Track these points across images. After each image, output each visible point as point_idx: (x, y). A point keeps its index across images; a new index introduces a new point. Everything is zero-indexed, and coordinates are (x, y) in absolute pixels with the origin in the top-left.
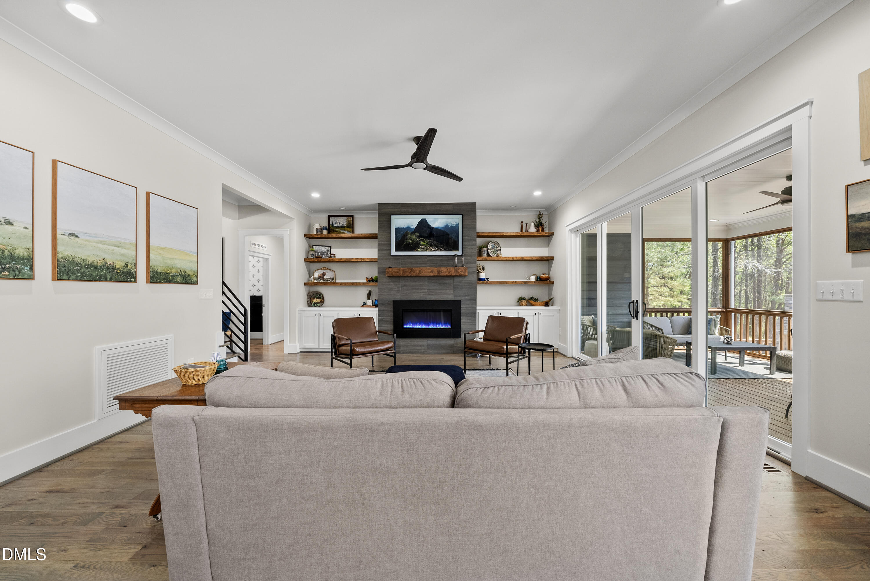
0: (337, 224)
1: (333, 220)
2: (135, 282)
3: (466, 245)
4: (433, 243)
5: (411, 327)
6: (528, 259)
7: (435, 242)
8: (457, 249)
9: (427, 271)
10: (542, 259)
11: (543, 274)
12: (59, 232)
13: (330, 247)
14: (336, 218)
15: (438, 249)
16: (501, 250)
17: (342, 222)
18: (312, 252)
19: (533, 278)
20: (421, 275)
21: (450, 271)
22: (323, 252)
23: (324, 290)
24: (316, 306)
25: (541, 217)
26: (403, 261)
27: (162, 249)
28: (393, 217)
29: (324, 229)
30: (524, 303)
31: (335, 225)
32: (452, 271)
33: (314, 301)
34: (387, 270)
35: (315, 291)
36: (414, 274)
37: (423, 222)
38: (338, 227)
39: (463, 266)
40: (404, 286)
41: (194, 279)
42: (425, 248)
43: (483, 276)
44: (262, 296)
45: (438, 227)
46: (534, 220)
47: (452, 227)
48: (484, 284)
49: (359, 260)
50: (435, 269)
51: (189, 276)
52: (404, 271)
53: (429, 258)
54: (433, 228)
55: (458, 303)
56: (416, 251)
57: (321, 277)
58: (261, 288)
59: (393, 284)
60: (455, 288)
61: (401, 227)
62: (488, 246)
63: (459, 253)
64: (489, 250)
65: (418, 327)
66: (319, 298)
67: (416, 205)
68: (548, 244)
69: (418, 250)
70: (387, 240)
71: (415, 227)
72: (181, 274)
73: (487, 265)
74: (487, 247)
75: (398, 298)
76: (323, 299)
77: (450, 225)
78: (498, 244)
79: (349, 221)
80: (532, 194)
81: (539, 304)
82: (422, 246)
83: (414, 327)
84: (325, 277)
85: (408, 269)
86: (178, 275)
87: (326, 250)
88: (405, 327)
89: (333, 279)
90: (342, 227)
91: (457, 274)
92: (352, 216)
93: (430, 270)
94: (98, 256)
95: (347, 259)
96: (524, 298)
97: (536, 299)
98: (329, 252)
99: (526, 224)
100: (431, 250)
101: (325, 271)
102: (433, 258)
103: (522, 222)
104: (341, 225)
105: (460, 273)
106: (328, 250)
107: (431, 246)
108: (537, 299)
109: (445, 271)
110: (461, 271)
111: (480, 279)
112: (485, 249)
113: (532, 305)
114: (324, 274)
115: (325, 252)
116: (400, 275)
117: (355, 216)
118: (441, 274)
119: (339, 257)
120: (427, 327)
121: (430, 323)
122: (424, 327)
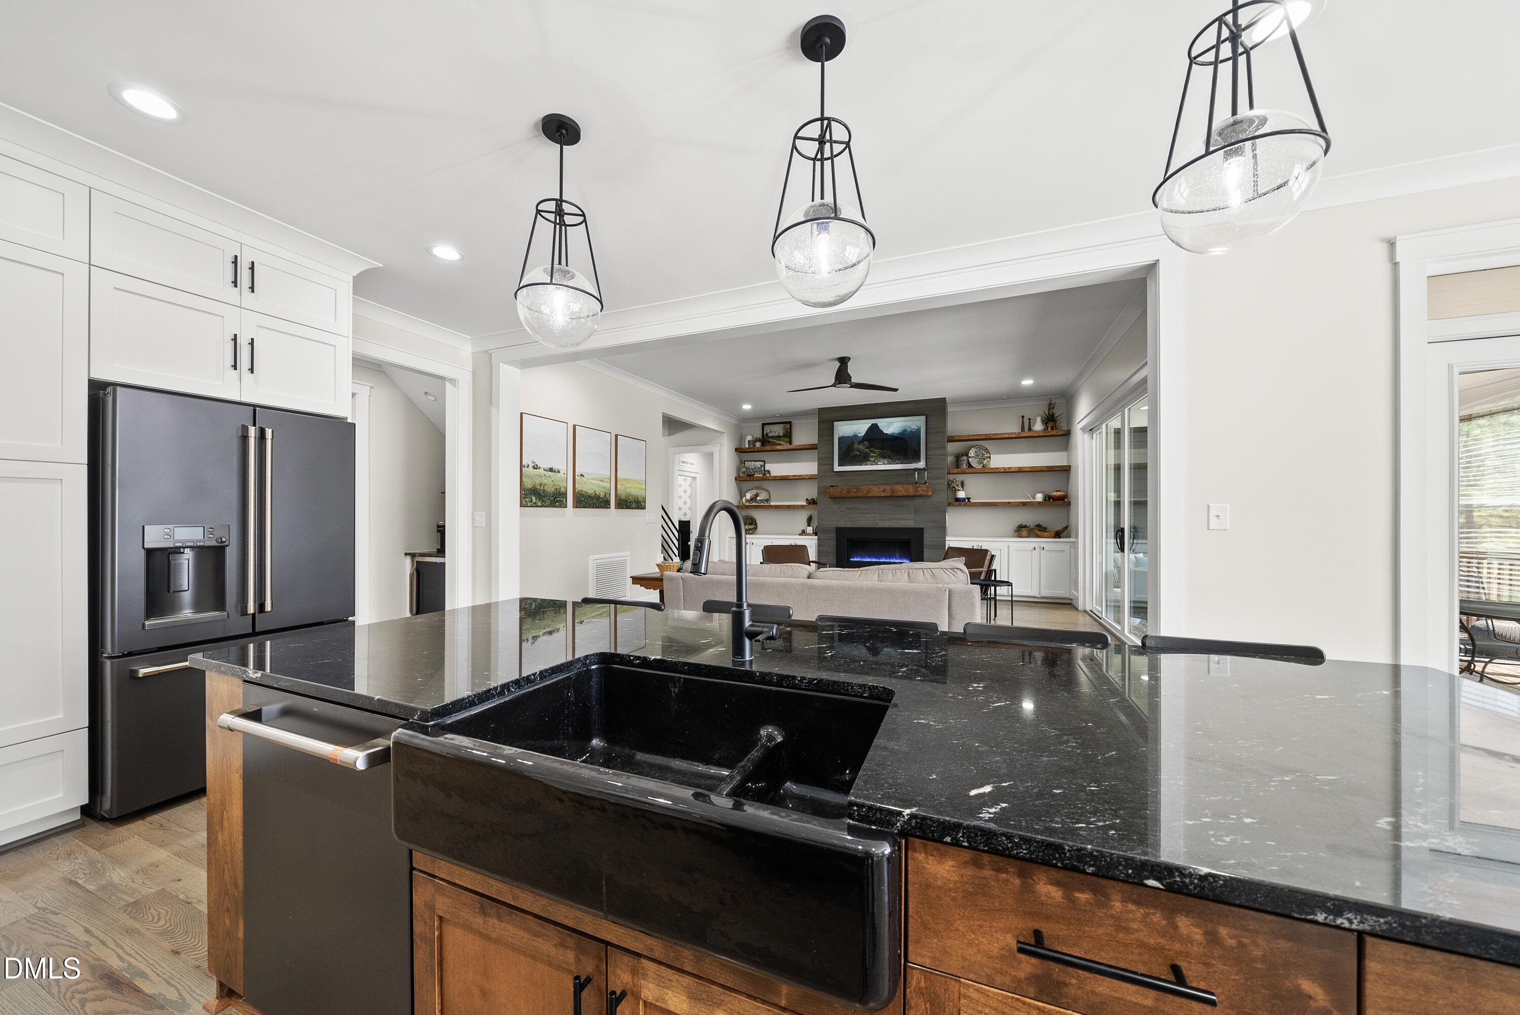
0: (772, 434)
1: (767, 428)
2: (610, 508)
3: (931, 455)
4: (887, 455)
5: (859, 560)
6: (1029, 470)
7: (889, 453)
8: (918, 461)
9: (877, 491)
10: (1050, 470)
11: (1057, 491)
12: (577, 474)
13: (764, 461)
14: (771, 426)
15: (892, 460)
16: (990, 457)
17: (778, 430)
18: (744, 470)
19: (1039, 497)
20: (869, 495)
21: (907, 490)
22: (756, 469)
23: (757, 515)
24: (749, 533)
25: (1053, 408)
26: (848, 477)
27: (625, 480)
28: (836, 424)
29: (756, 440)
30: (1024, 532)
31: (770, 435)
32: (911, 490)
34: (829, 490)
35: (747, 516)
36: (861, 495)
37: (874, 428)
38: (773, 437)
39: (925, 483)
40: (851, 509)
41: (643, 504)
42: (876, 461)
43: (961, 494)
44: (689, 521)
45: (893, 433)
46: (1042, 413)
47: (911, 432)
48: (961, 505)
49: (797, 478)
50: (888, 488)
51: (640, 502)
52: (849, 491)
53: (882, 473)
54: (886, 434)
55: (919, 532)
56: (865, 465)
57: (754, 499)
58: (688, 512)
59: (836, 506)
60: (916, 512)
61: (845, 436)
62: (968, 454)
63: (921, 464)
64: (970, 459)
65: (866, 560)
66: (751, 524)
67: (865, 406)
68: (1066, 447)
69: (867, 463)
70: (828, 452)
71: (863, 435)
72: (635, 500)
73: (970, 480)
74: (967, 455)
75: (842, 524)
76: (756, 524)
77: (909, 429)
78: (988, 452)
79: (786, 429)
80: (1020, 383)
81: (1046, 534)
82: (872, 458)
83: (862, 560)
84: (758, 498)
85: (852, 488)
86: (633, 502)
87: (759, 466)
88: (851, 560)
89: (767, 500)
90: (778, 437)
91: (917, 494)
92: (790, 423)
93: (881, 489)
94: (593, 489)
95: (782, 476)
96: (1025, 527)
97: (1044, 528)
98: (763, 469)
99: (1029, 419)
100: (884, 464)
101: (759, 491)
102: (887, 473)
103: (1023, 417)
104: (777, 434)
105: (921, 492)
106: (761, 466)
107: (884, 457)
108: (1046, 528)
109: (901, 490)
110: (922, 490)
111: (957, 500)
112: (965, 458)
113: (1039, 537)
114: (757, 495)
115: (759, 468)
116: (844, 495)
117: (793, 422)
118: (895, 494)
119: (773, 474)
120: (878, 561)
121: (882, 556)
122: (874, 560)
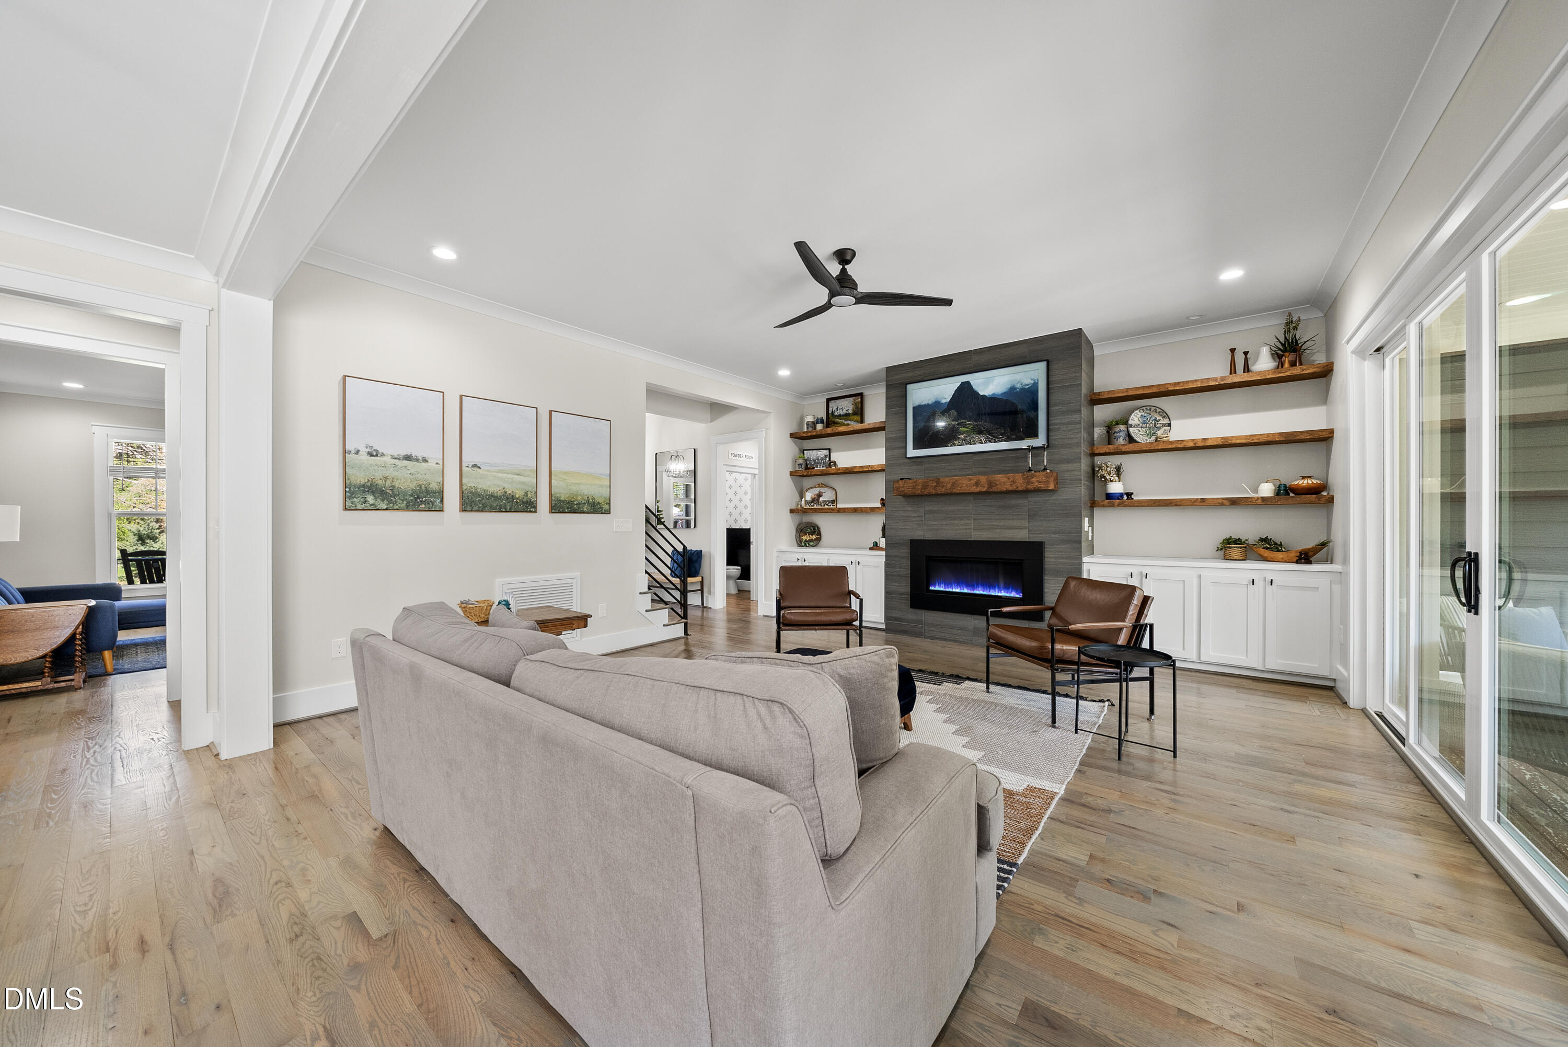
0: (838, 411)
1: (833, 405)
2: (536, 512)
3: (1058, 423)
4: (984, 428)
5: (942, 589)
6: (1243, 441)
7: (987, 425)
8: (1035, 435)
9: (966, 484)
10: (1290, 440)
11: (1303, 478)
14: (838, 401)
15: (993, 437)
16: (1169, 425)
17: (846, 406)
18: (802, 461)
19: (1267, 490)
20: (955, 491)
21: (1014, 482)
22: (818, 459)
23: (822, 521)
24: (807, 545)
25: (1295, 328)
26: (927, 466)
27: (566, 473)
28: (908, 386)
29: (819, 421)
30: (1236, 552)
31: (836, 413)
32: (1020, 483)
33: (805, 538)
34: (896, 485)
35: (808, 523)
36: (943, 490)
37: (965, 390)
38: (840, 416)
39: (1045, 469)
40: (931, 512)
41: (606, 507)
42: (968, 439)
43: (1116, 487)
45: (994, 394)
46: (1273, 341)
47: (1023, 390)
48: (1113, 506)
49: (865, 469)
50: (983, 479)
51: (599, 503)
52: (925, 486)
53: (977, 457)
54: (984, 396)
55: (1036, 549)
56: (951, 446)
57: (815, 500)
59: (910, 509)
60: (1032, 516)
61: (923, 404)
62: (1128, 420)
63: (1040, 441)
64: (1131, 430)
65: (954, 590)
66: (812, 533)
67: (952, 357)
68: (1324, 398)
69: (954, 443)
70: (900, 430)
71: (948, 400)
72: (588, 502)
73: (1129, 463)
74: (1126, 423)
75: (919, 534)
76: (819, 534)
77: (1019, 386)
78: (1165, 414)
79: (856, 404)
81: (1280, 555)
82: (962, 434)
83: (947, 590)
84: (821, 499)
85: (932, 480)
86: (584, 503)
87: (823, 456)
88: (932, 588)
89: (833, 502)
90: (847, 415)
91: (1030, 487)
92: (861, 395)
93: (972, 481)
94: (498, 486)
95: (847, 468)
96: (1237, 541)
97: (1276, 544)
98: (828, 459)
99: (1246, 353)
100: (980, 442)
101: (822, 490)
102: (983, 457)
103: (1233, 351)
104: (845, 411)
105: (1037, 484)
106: (826, 456)
107: (980, 432)
108: (1281, 545)
109: (1003, 481)
110: (1037, 481)
111: (1109, 496)
112: (1122, 427)
113: (1266, 559)
114: (820, 495)
115: (822, 459)
116: (918, 492)
117: (866, 393)
118: (994, 489)
119: (840, 466)
120: (972, 592)
121: (978, 585)
122: (965, 591)
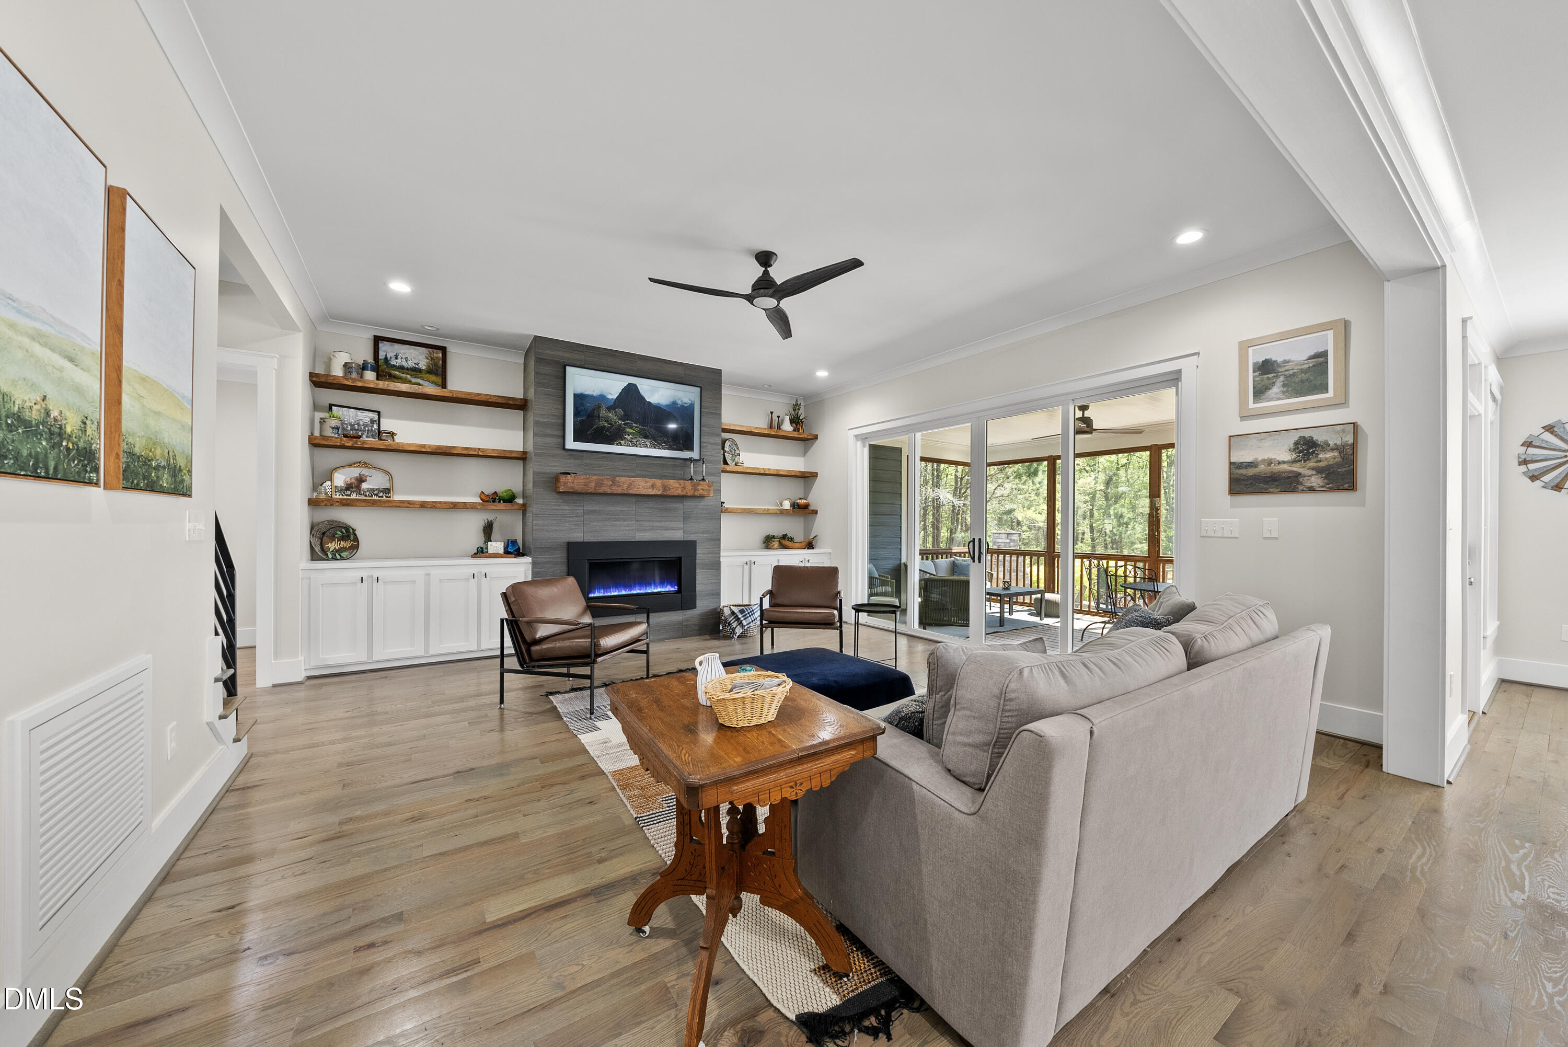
0: (399, 360)
1: (385, 349)
2: (94, 483)
3: (705, 443)
4: (650, 433)
5: (601, 595)
6: (784, 474)
7: (652, 431)
8: (691, 448)
9: (643, 486)
11: (800, 499)
13: (379, 413)
14: (397, 346)
15: (657, 443)
16: (739, 455)
17: (418, 358)
18: (334, 423)
19: (787, 505)
20: (631, 492)
21: (684, 488)
22: (358, 424)
23: (359, 519)
24: (338, 557)
25: (799, 409)
26: (588, 461)
29: (364, 366)
30: (774, 544)
31: (393, 362)
32: (688, 487)
33: (332, 546)
34: (559, 479)
35: (332, 521)
36: (619, 490)
37: (631, 390)
38: (401, 368)
39: (703, 480)
40: (591, 512)
42: (634, 441)
45: (659, 403)
46: (790, 414)
47: (682, 406)
49: (471, 453)
50: (658, 482)
52: (599, 484)
53: (645, 460)
54: (649, 403)
55: (690, 548)
56: (617, 445)
57: (355, 485)
59: (567, 508)
60: (686, 518)
61: (586, 393)
63: (695, 454)
65: (613, 594)
66: (343, 538)
67: (616, 354)
68: (805, 452)
69: (620, 443)
70: (554, 415)
71: (615, 397)
73: (726, 480)
75: (578, 536)
76: (356, 539)
77: (679, 402)
78: (739, 447)
79: (432, 359)
80: (815, 373)
81: (797, 545)
82: (629, 435)
83: (606, 594)
84: (364, 486)
85: (607, 479)
86: (164, 468)
87: (367, 420)
88: (590, 596)
89: (387, 491)
90: (415, 371)
92: (443, 350)
93: (648, 484)
96: (774, 537)
97: (791, 538)
98: (376, 426)
99: (778, 417)
100: (646, 446)
101: (365, 472)
102: (647, 461)
103: (772, 413)
104: (411, 364)
105: (701, 491)
106: (372, 421)
107: (646, 437)
108: (793, 538)
109: (675, 486)
110: (702, 489)
113: (787, 548)
114: (361, 480)
115: (366, 425)
116: (591, 490)
117: (451, 349)
118: (668, 493)
119: (398, 439)
120: (629, 593)
121: (635, 586)
122: (623, 592)
